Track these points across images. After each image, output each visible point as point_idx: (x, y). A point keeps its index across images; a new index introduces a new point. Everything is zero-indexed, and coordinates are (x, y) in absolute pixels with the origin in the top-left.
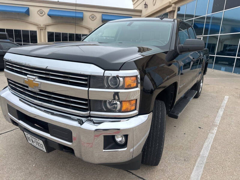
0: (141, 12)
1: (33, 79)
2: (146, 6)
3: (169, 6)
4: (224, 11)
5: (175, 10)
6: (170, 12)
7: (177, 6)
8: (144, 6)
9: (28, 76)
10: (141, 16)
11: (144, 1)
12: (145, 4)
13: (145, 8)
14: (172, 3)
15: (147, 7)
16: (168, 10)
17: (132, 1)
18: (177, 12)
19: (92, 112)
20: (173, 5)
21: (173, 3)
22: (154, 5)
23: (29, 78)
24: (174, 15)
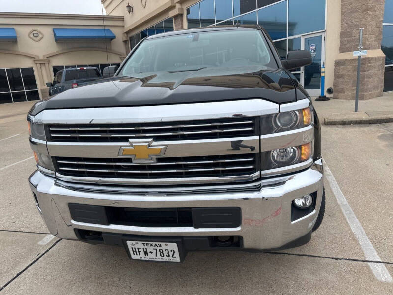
0: (123, 20)
1: (147, 144)
2: (130, 9)
3: (172, 8)
4: (257, 10)
5: (182, 13)
6: (176, 17)
7: (185, 7)
8: (126, 10)
9: (130, 140)
10: (124, 26)
11: (124, 2)
12: (129, 7)
13: (129, 12)
14: (175, 2)
15: (132, 11)
16: (171, 14)
17: (102, 2)
18: (187, 17)
19: (263, 172)
20: (178, 6)
21: (178, 3)
22: (145, 7)
23: (134, 144)
24: (182, 20)
